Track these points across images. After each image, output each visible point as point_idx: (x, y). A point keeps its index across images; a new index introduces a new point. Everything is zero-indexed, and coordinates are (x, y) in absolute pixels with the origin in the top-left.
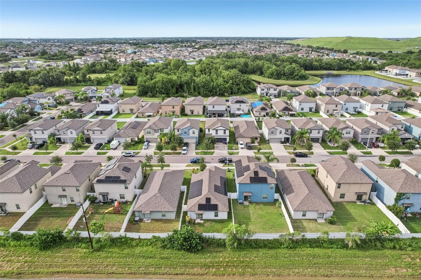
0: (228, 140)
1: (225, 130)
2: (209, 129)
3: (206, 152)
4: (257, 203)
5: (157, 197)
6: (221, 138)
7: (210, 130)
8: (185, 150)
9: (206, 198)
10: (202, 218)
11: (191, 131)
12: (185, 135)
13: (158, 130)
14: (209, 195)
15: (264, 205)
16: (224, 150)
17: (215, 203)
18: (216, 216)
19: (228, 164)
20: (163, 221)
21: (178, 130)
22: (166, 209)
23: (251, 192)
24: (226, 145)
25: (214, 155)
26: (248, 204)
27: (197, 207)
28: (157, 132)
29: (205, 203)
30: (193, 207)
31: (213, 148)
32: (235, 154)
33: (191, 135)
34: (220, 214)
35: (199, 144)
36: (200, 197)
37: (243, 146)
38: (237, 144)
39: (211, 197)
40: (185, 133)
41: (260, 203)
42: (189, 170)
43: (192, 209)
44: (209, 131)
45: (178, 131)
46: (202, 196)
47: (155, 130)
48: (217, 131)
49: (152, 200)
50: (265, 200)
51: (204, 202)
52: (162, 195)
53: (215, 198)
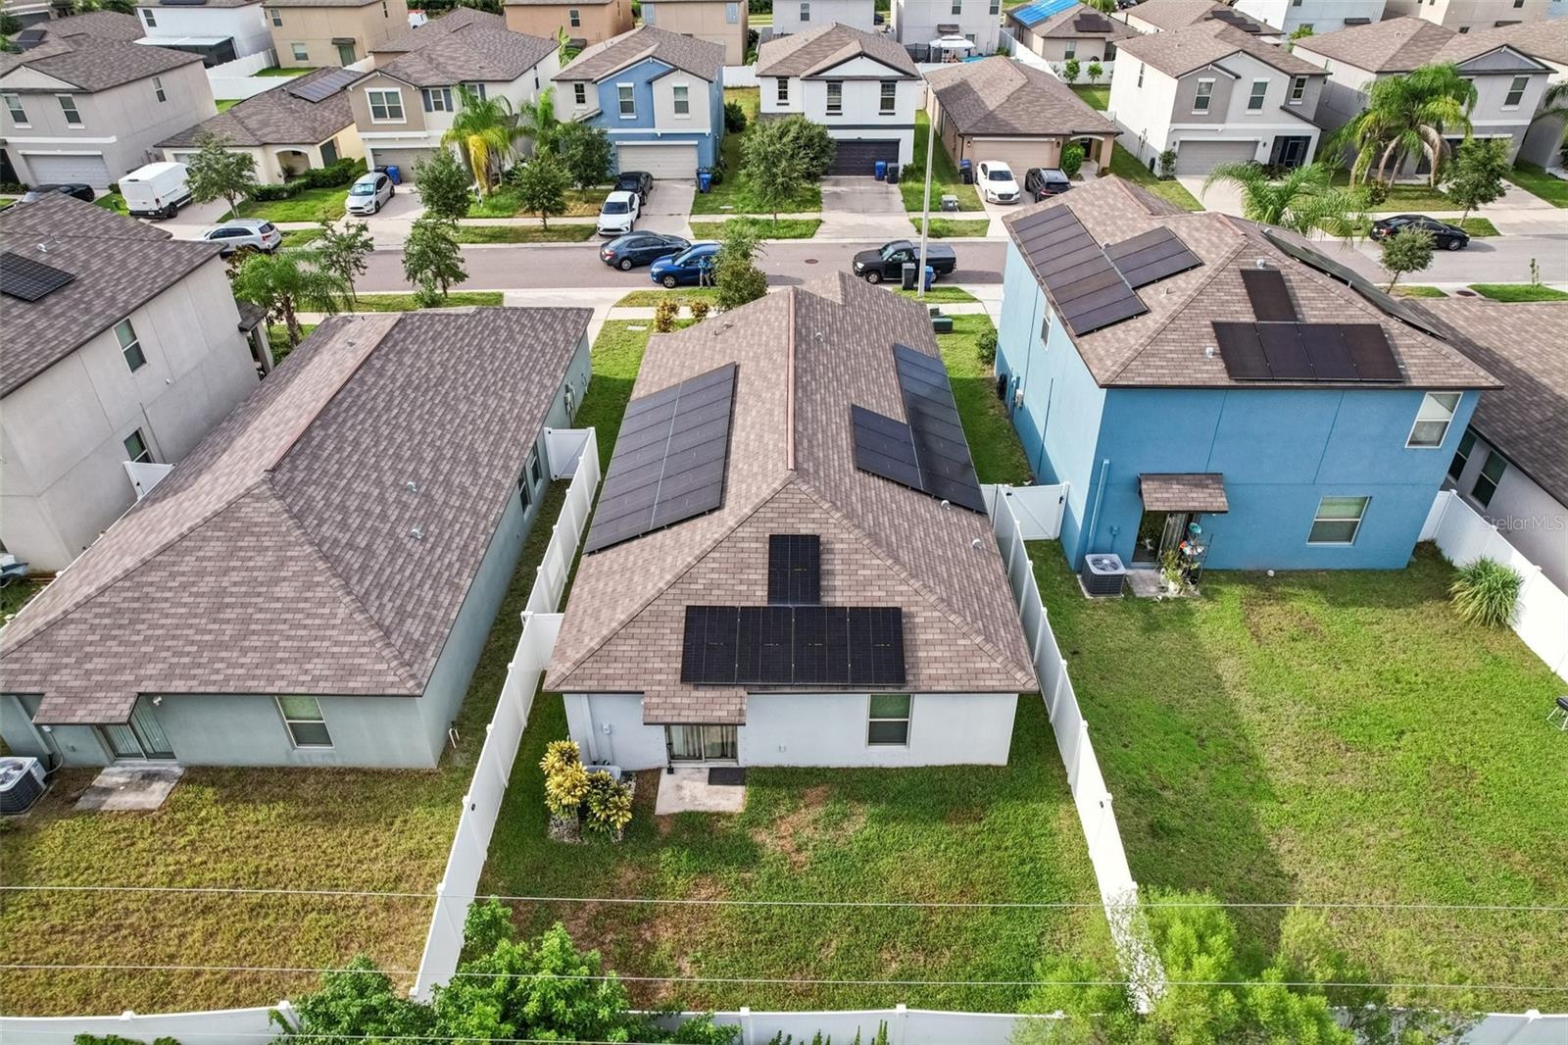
0: (906, 157)
1: (888, 85)
2: (783, 81)
3: (768, 223)
4: (1264, 583)
5: (248, 529)
6: (859, 142)
7: (793, 85)
8: (619, 208)
9: (778, 543)
10: (728, 750)
11: (663, 93)
12: (622, 124)
13: (447, 89)
14: (802, 510)
15: (1333, 601)
16: (888, 210)
17: (876, 597)
18: (889, 731)
19: (928, 289)
20: (308, 790)
21: (579, 89)
22: (317, 666)
23: (1217, 477)
24: (895, 188)
25: (817, 239)
26: (1173, 589)
27: (675, 644)
28: (439, 107)
29: (759, 596)
30: (624, 648)
31: (815, 201)
32: (964, 234)
33: (667, 120)
34: (924, 713)
35: (716, 181)
36: (704, 532)
37: (1011, 187)
38: (969, 178)
39: (826, 533)
40: (627, 107)
41: (1283, 576)
42: (635, 323)
43: (615, 672)
44: (783, 95)
45: (581, 100)
46: (728, 517)
47: (424, 91)
48: (834, 86)
49: (189, 563)
50: (1334, 553)
51: (752, 589)
52: (299, 517)
53: (874, 537)
